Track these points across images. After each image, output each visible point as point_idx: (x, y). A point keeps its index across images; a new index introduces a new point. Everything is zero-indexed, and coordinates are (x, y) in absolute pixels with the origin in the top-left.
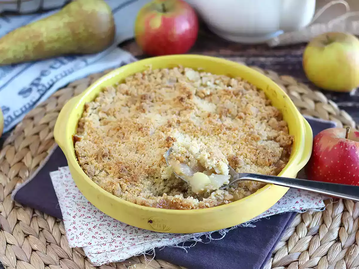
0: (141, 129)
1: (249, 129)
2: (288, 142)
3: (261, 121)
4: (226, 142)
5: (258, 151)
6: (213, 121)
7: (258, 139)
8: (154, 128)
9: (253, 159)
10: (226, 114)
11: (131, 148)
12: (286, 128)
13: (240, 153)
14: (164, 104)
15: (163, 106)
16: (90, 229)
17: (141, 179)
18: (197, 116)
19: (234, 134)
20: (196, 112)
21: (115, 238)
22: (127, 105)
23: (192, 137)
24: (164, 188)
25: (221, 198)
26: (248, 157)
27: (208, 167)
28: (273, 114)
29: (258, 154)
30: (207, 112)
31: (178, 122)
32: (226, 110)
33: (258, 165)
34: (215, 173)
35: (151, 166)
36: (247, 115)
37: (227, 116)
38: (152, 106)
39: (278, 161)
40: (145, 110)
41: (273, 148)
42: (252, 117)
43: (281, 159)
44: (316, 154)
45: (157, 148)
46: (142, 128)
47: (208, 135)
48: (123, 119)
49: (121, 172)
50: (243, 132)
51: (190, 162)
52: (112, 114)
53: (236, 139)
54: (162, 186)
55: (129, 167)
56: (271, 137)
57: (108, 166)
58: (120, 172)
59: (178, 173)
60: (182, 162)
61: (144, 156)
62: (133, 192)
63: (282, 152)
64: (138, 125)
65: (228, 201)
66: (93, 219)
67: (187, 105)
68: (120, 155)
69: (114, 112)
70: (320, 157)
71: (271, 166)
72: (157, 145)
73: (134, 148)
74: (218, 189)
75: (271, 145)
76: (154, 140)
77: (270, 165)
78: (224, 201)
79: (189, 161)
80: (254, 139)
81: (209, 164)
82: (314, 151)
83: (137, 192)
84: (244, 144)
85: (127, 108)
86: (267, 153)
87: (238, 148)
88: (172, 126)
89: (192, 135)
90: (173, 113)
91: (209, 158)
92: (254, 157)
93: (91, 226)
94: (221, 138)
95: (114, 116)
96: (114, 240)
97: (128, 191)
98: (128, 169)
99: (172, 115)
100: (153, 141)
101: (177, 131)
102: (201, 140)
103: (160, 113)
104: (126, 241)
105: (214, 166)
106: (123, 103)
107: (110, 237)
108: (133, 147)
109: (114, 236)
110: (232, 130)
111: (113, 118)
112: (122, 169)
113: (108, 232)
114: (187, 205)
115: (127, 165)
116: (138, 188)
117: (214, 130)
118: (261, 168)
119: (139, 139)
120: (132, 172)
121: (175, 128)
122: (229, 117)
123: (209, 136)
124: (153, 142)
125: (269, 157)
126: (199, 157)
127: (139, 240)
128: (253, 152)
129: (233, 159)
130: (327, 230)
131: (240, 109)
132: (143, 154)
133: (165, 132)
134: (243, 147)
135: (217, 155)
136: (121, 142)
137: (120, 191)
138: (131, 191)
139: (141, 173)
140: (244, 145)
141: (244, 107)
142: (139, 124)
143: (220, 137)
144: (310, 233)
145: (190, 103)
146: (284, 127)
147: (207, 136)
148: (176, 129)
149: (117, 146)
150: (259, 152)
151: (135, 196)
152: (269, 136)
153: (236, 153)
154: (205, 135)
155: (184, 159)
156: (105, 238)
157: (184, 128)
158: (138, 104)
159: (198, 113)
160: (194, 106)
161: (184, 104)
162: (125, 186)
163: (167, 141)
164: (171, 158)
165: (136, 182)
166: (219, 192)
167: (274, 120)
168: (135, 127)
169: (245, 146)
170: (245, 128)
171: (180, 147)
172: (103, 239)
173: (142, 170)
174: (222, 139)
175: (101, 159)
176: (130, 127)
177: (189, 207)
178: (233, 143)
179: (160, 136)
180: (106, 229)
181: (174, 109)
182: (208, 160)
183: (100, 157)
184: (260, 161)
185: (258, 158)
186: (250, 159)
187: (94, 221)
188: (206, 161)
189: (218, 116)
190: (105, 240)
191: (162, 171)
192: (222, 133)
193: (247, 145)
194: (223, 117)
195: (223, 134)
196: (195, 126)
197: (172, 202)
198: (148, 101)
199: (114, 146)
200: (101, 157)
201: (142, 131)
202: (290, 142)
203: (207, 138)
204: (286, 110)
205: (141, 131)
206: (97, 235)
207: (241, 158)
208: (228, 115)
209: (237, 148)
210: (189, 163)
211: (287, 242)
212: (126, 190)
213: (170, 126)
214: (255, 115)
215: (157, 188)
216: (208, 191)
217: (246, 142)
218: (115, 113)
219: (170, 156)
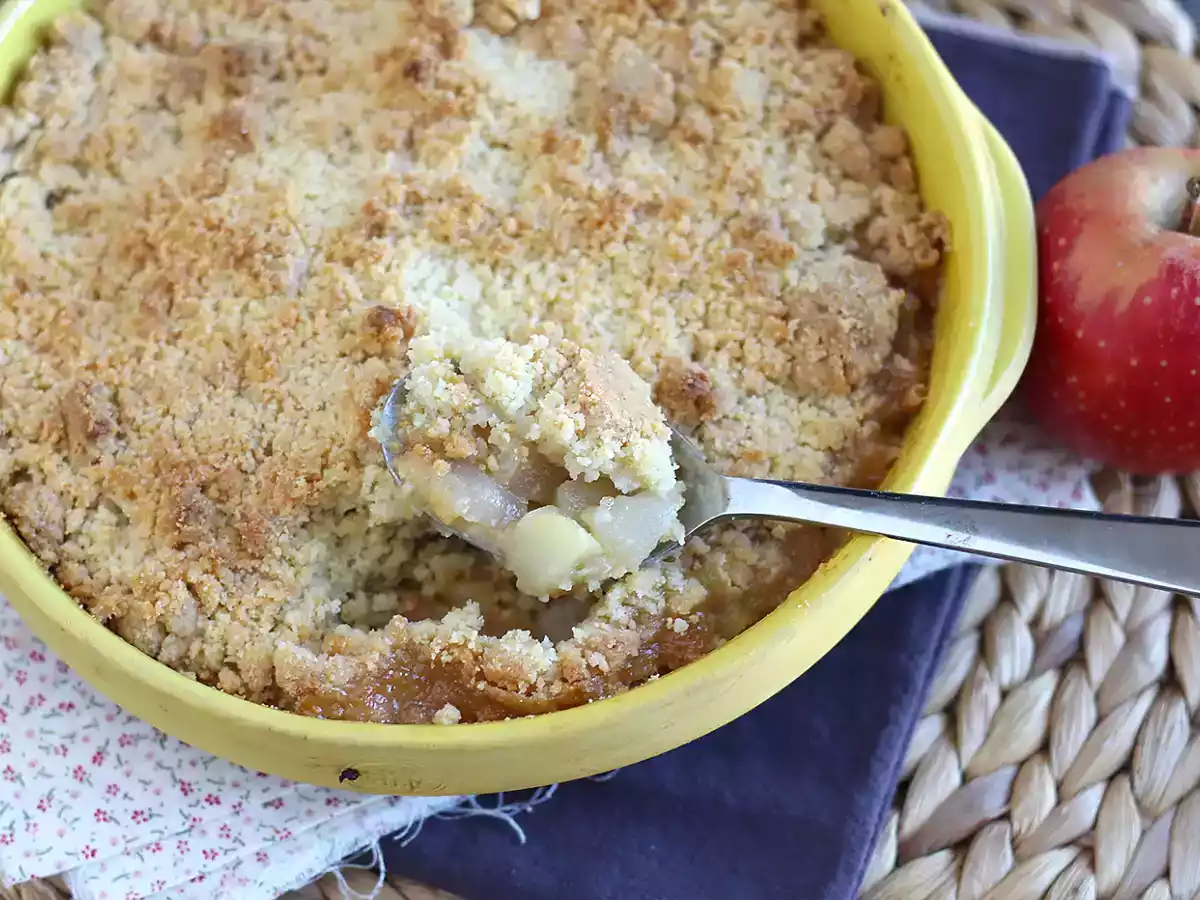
0: (247, 261)
1: (737, 198)
2: (925, 255)
3: (789, 140)
4: (640, 285)
5: (793, 324)
6: (574, 173)
7: (787, 254)
8: (306, 246)
9: (773, 367)
10: (628, 125)
11: (214, 367)
12: (905, 165)
13: (710, 338)
14: (334, 87)
15: (329, 99)
16: (79, 773)
17: (279, 539)
18: (493, 145)
19: (673, 239)
20: (486, 127)
21: (196, 812)
22: (163, 103)
23: (485, 269)
24: (386, 550)
25: (653, 609)
26: (751, 359)
27: (582, 476)
28: (838, 97)
29: (797, 334)
30: (536, 126)
31: (412, 198)
32: (625, 107)
33: (796, 388)
34: (616, 493)
35: (317, 471)
36: (725, 117)
37: (629, 133)
38: (281, 102)
39: (888, 360)
40: (253, 138)
41: (858, 303)
42: (744, 128)
43: (898, 346)
44: (1057, 320)
45: (332, 358)
46: (249, 253)
47: (557, 253)
48: (159, 202)
49: (183, 523)
50: (714, 217)
51: (496, 455)
52: (101, 164)
53: (688, 265)
54: (375, 544)
55: (216, 480)
56: (844, 225)
57: (120, 484)
58: (178, 525)
59: (448, 522)
60: (457, 462)
61: (280, 410)
62: (253, 612)
63: (901, 307)
64: (228, 234)
65: (687, 620)
66: (86, 719)
67: (439, 93)
68: (168, 411)
69: (108, 155)
70: (1080, 334)
71: (861, 394)
72: (328, 344)
73: (225, 369)
74: (635, 570)
75: (851, 282)
76: (312, 317)
77: (854, 388)
78: (666, 622)
79: (492, 449)
80: (770, 257)
81: (586, 462)
82: (1049, 300)
83: (269, 611)
84: (723, 288)
85: (166, 119)
86: (835, 331)
87: (701, 310)
88: (387, 232)
89: (482, 261)
90: (383, 144)
91: (580, 434)
92: (778, 351)
93: (81, 755)
94: (617, 261)
95: (113, 170)
96: (194, 820)
97: (230, 609)
98: (213, 492)
99: (379, 154)
100: (309, 322)
101: (414, 254)
102: (528, 280)
103: (321, 145)
104: (248, 820)
105: (609, 468)
106: (145, 94)
107: (172, 810)
108: (220, 365)
109: (192, 798)
110: (662, 213)
111: (107, 183)
112: (188, 509)
113: (162, 779)
114: (503, 678)
115: (205, 473)
116: (273, 594)
117: (581, 222)
118: (814, 409)
119: (245, 309)
120: (233, 506)
121: (400, 236)
122: (641, 134)
123: (560, 259)
124: (309, 328)
125: (844, 353)
126: (534, 435)
127: (305, 806)
128: (771, 331)
129: (686, 388)
130: (1119, 637)
131: (687, 91)
132: (269, 401)
133: (358, 265)
134: (723, 307)
135: (617, 416)
136: (163, 337)
137: (192, 612)
138: (241, 613)
139: (277, 513)
140: (729, 295)
141: (703, 78)
142: (232, 232)
143: (612, 259)
144: (1046, 658)
145: (455, 80)
146: (893, 160)
147: (554, 259)
148: (406, 243)
149: (147, 358)
150: (800, 324)
151: (261, 630)
152: (835, 226)
153: (696, 338)
154: (541, 254)
155: (467, 448)
156: (151, 816)
157: (443, 231)
158: (215, 102)
159: (499, 128)
160: (473, 100)
161: (427, 89)
162: (213, 593)
163: (373, 330)
164: (407, 446)
165: (261, 558)
166: (645, 585)
167: (845, 130)
168: (215, 246)
169: (732, 299)
170: (720, 198)
171: (442, 384)
172: (145, 820)
173: (278, 497)
174: (622, 269)
175: (84, 451)
176: (196, 245)
177: (515, 683)
178: (676, 287)
179: (339, 299)
180: (151, 764)
181: (383, 120)
182: (579, 447)
183: (76, 442)
184: (810, 371)
185: (794, 358)
186: (762, 370)
187: (94, 725)
188: (568, 450)
189: (588, 142)
190: (155, 823)
191: (368, 490)
192: (620, 238)
193: (740, 293)
194: (616, 144)
195: (626, 241)
196: (491, 212)
197: (438, 661)
198: (259, 83)
199: (134, 361)
200: (82, 438)
201: (251, 268)
202: (934, 255)
203: (553, 268)
204: (899, 78)
205: (245, 270)
206: (116, 806)
207: (720, 373)
208: (637, 127)
209: (695, 312)
210: (492, 461)
211: (952, 713)
212: (220, 605)
213: (378, 230)
214: (759, 115)
215: (357, 557)
216: (594, 586)
217: (732, 280)
218: (114, 159)
219: (401, 431)
